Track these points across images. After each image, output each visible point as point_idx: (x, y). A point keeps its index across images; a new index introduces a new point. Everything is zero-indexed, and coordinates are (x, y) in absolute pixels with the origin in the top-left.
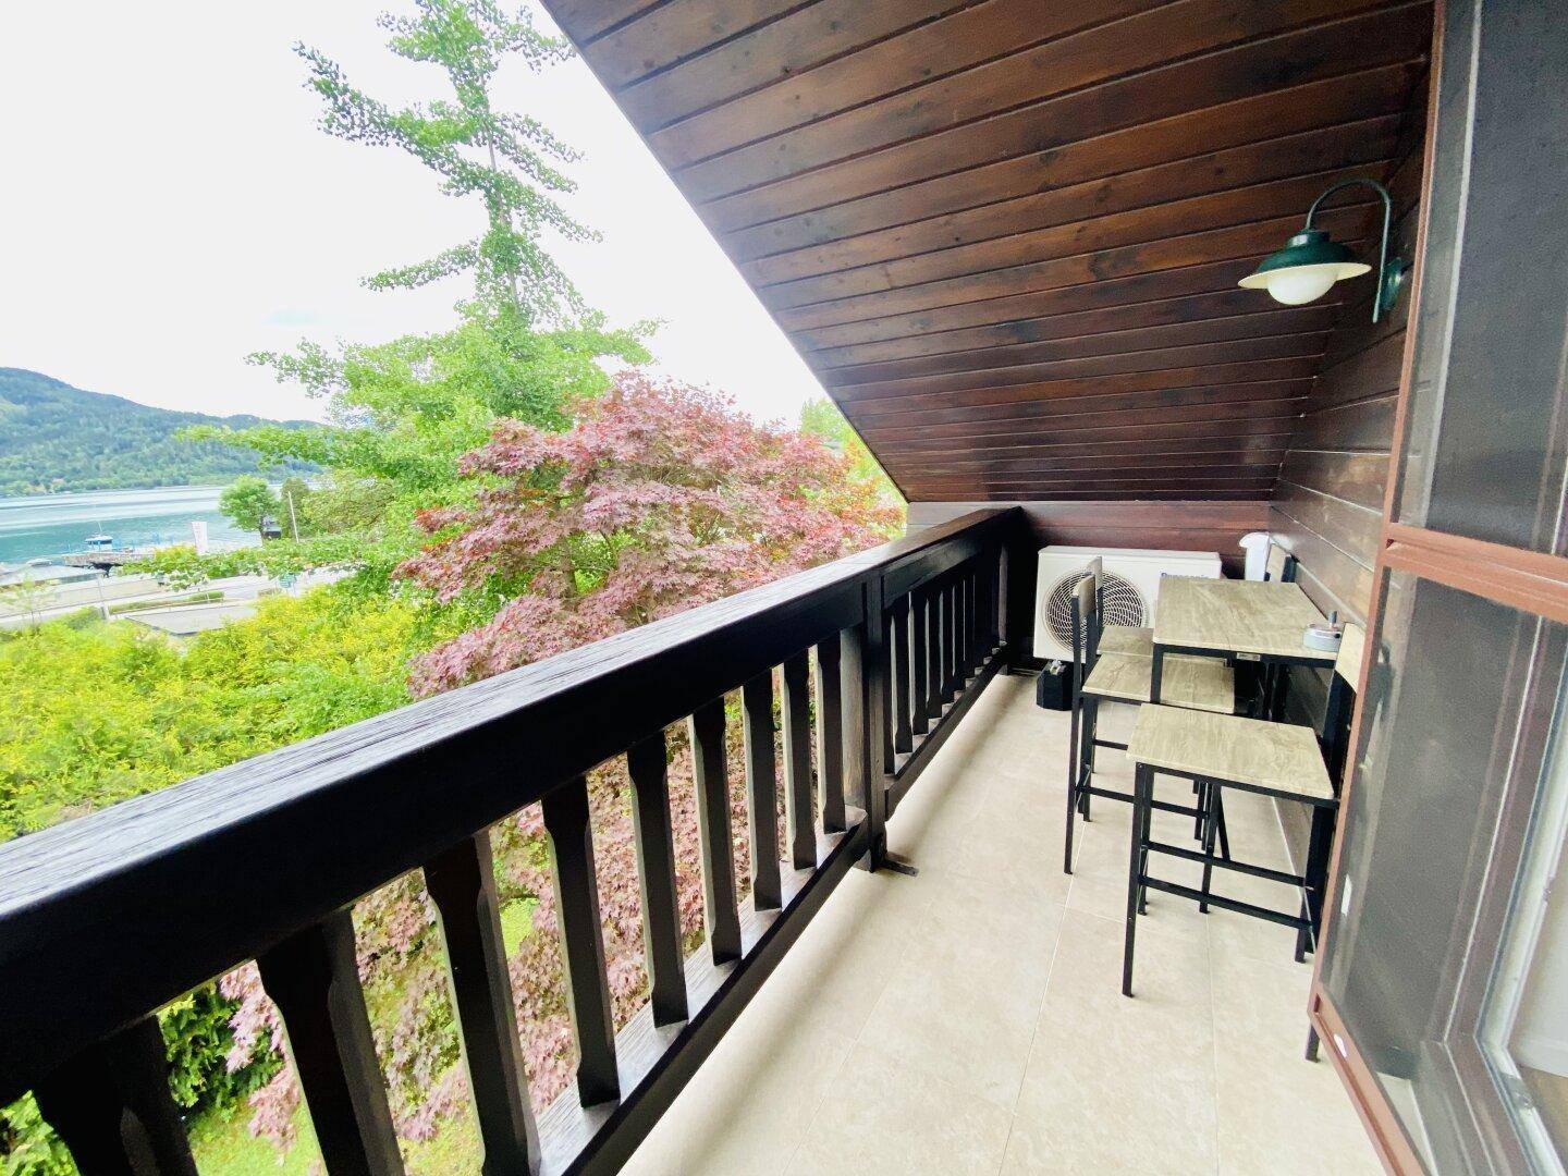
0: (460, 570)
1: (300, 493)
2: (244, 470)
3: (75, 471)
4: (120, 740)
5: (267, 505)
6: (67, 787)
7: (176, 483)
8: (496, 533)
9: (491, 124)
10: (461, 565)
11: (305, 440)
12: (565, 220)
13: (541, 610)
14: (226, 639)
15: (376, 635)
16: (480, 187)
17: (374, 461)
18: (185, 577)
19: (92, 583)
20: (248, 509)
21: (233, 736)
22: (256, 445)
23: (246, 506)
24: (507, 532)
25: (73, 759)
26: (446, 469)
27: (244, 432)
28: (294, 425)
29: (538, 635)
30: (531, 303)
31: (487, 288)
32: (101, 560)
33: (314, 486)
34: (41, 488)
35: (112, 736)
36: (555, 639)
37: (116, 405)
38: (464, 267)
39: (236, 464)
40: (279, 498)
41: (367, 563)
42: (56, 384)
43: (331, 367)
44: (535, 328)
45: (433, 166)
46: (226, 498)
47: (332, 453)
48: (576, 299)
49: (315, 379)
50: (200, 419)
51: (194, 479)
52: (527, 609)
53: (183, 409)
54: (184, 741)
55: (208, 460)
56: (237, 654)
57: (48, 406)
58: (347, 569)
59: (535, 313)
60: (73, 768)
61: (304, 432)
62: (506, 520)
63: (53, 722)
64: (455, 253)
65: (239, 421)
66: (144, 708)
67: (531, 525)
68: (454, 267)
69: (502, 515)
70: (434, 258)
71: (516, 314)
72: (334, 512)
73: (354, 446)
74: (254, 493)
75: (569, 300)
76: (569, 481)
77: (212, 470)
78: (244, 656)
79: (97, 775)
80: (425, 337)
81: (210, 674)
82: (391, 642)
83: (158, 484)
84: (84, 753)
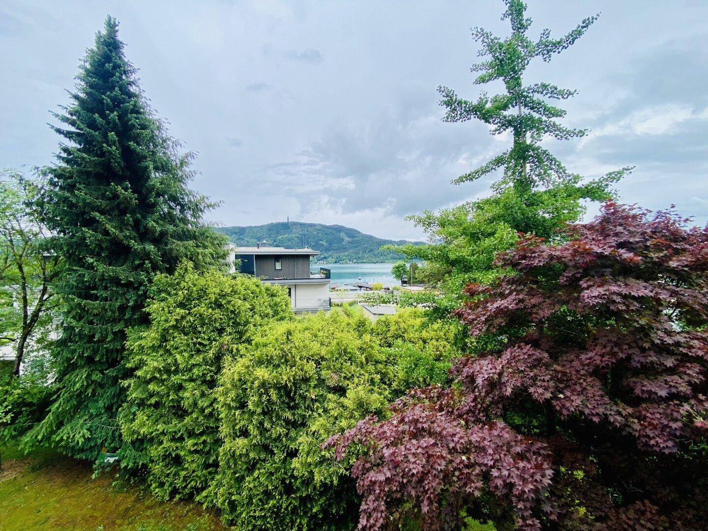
0: (484, 320)
1: (415, 268)
2: (400, 259)
3: (359, 257)
4: (350, 353)
5: (405, 271)
6: (334, 366)
7: (382, 262)
8: (509, 303)
9: (521, 94)
10: (485, 317)
11: (421, 250)
12: (559, 130)
13: (534, 357)
14: (385, 322)
15: (435, 333)
16: (512, 126)
17: (446, 259)
18: (374, 302)
19: (356, 292)
20: (399, 272)
21: (381, 362)
22: (404, 252)
23: (399, 271)
24: (517, 304)
25: (337, 356)
26: (478, 264)
27: (401, 247)
28: (417, 244)
29: (532, 374)
30: (534, 176)
31: (510, 173)
32: (360, 285)
33: (420, 265)
34: (351, 262)
35: (348, 351)
36: (544, 381)
37: (371, 237)
38: (499, 167)
39: (398, 257)
40: (408, 269)
41: (438, 306)
42: (359, 232)
43: (435, 219)
44: (534, 190)
45: (490, 123)
46: (393, 268)
47: (430, 255)
48: (561, 170)
49: (428, 225)
50: (390, 242)
51: (386, 261)
52: (524, 354)
53: (387, 239)
54: (367, 359)
55: (391, 255)
56: (387, 329)
57: (356, 239)
58: (429, 307)
59: (535, 181)
60: (337, 359)
61: (421, 247)
62: (517, 297)
63: (335, 341)
64: (495, 161)
65: (401, 243)
66: (358, 343)
67: (533, 301)
68: (494, 167)
69: (515, 293)
70: (484, 165)
71: (523, 184)
72: (425, 276)
73: (439, 252)
74: (402, 267)
75: (557, 172)
76: (566, 277)
77: (392, 258)
78: (389, 330)
79: (342, 364)
80: (477, 201)
81: (378, 334)
82: (440, 337)
83: (377, 262)
84: (340, 354)
